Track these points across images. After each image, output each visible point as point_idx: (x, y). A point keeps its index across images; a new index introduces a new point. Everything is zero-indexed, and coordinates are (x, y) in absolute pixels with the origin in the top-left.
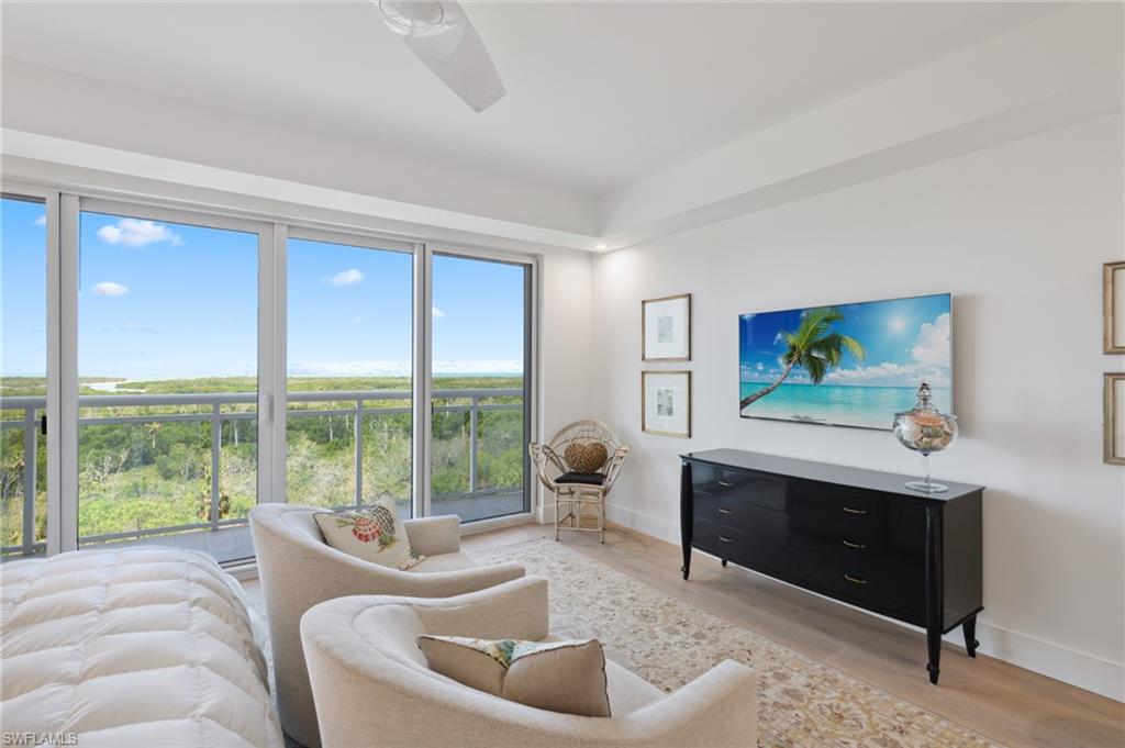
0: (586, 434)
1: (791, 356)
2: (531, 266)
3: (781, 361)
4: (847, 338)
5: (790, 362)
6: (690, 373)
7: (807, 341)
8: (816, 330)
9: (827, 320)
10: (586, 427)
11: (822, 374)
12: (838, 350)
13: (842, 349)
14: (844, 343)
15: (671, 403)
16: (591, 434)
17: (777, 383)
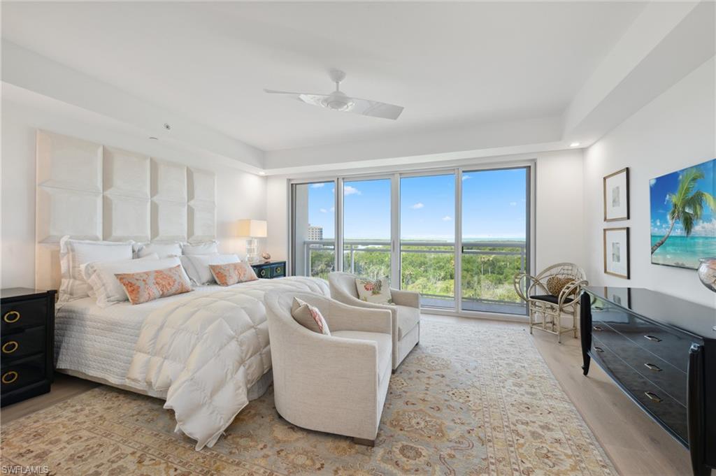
0: (566, 272)
1: (674, 213)
2: (530, 167)
3: (669, 217)
4: (705, 193)
5: (673, 218)
6: (628, 230)
7: (682, 199)
8: (688, 189)
9: (694, 179)
10: (566, 267)
11: (691, 227)
12: (700, 205)
13: (703, 204)
14: (704, 198)
15: (619, 252)
16: (570, 272)
17: (666, 235)
